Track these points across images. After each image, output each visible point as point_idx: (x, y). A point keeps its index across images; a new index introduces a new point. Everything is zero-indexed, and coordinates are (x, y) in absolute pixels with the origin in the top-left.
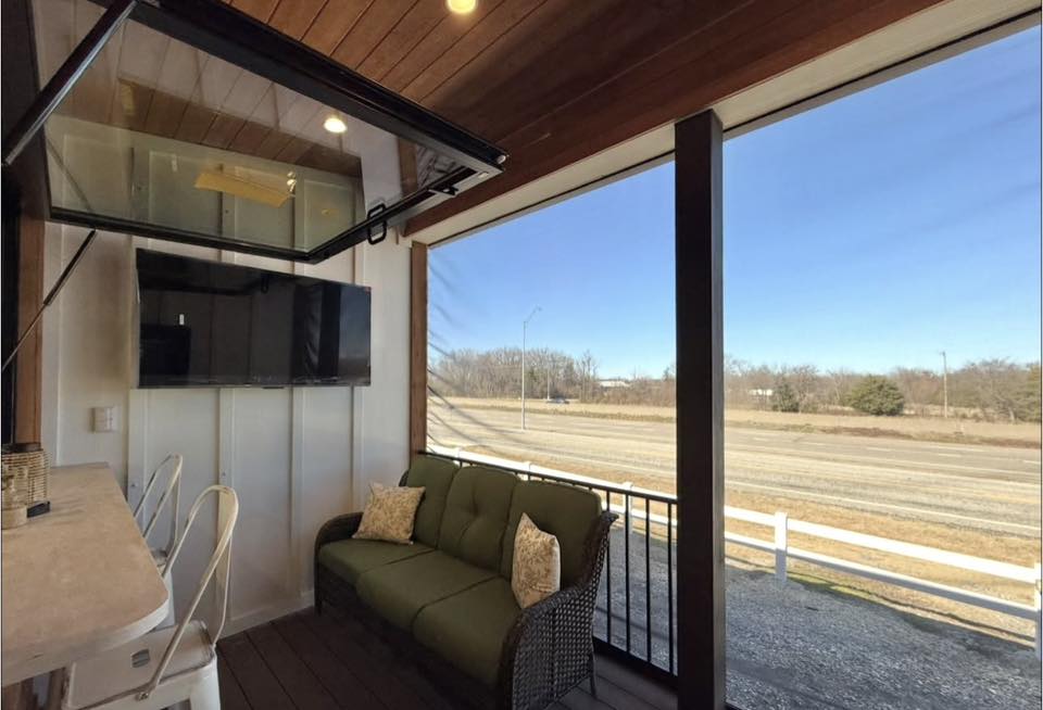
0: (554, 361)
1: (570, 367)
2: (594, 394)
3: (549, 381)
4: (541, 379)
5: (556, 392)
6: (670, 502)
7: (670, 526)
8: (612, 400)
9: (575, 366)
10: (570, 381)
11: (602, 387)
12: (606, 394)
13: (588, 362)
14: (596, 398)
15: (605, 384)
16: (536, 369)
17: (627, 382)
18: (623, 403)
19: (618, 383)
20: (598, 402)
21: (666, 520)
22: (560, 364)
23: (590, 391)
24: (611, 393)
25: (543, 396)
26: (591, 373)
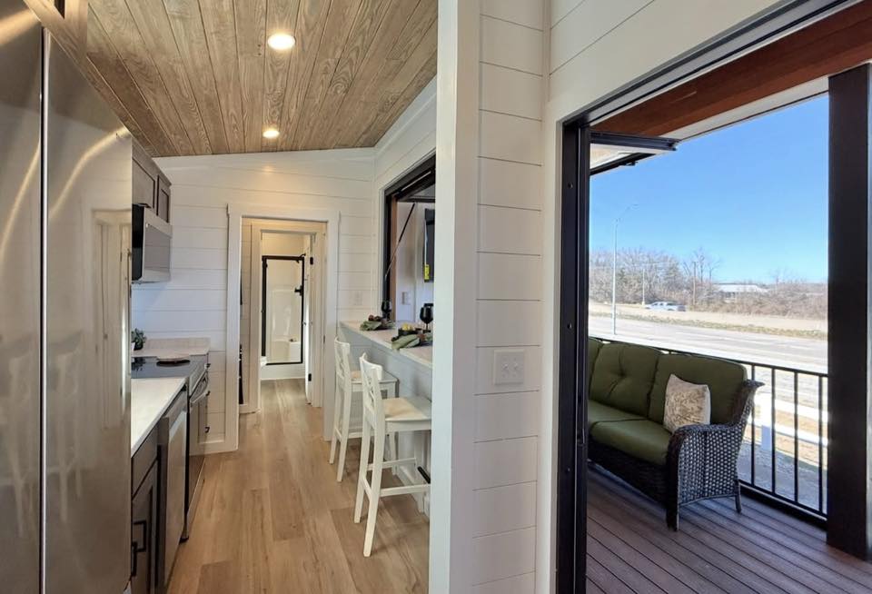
0: (651, 261)
1: (674, 269)
2: (709, 301)
3: (645, 284)
4: (634, 282)
5: (654, 296)
6: (821, 376)
7: (821, 446)
8: (738, 308)
9: (681, 267)
10: (674, 284)
11: (722, 292)
12: (727, 301)
13: (701, 261)
14: (712, 306)
15: (727, 289)
16: (626, 271)
17: (763, 286)
18: (759, 312)
19: (748, 288)
20: (715, 310)
21: (816, 439)
22: (660, 265)
23: (704, 295)
24: (736, 300)
25: (637, 300)
26: (706, 275)
